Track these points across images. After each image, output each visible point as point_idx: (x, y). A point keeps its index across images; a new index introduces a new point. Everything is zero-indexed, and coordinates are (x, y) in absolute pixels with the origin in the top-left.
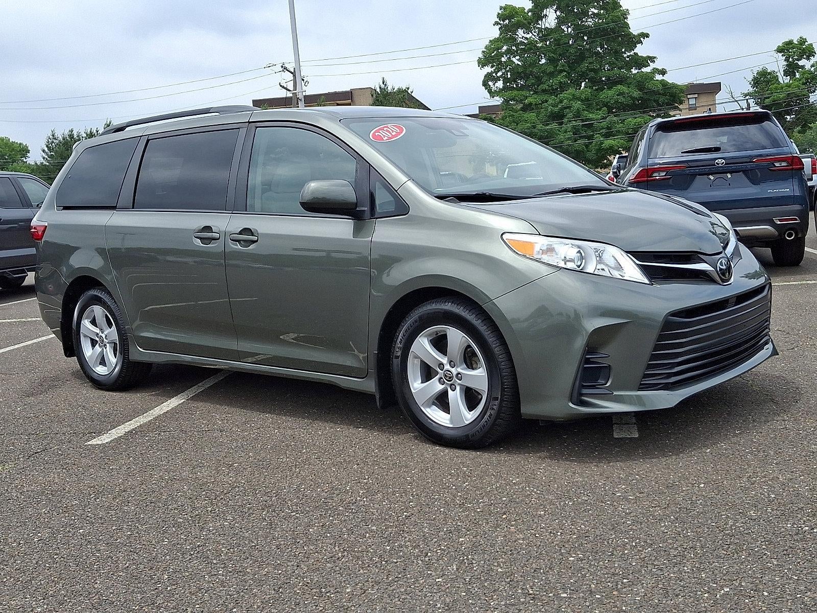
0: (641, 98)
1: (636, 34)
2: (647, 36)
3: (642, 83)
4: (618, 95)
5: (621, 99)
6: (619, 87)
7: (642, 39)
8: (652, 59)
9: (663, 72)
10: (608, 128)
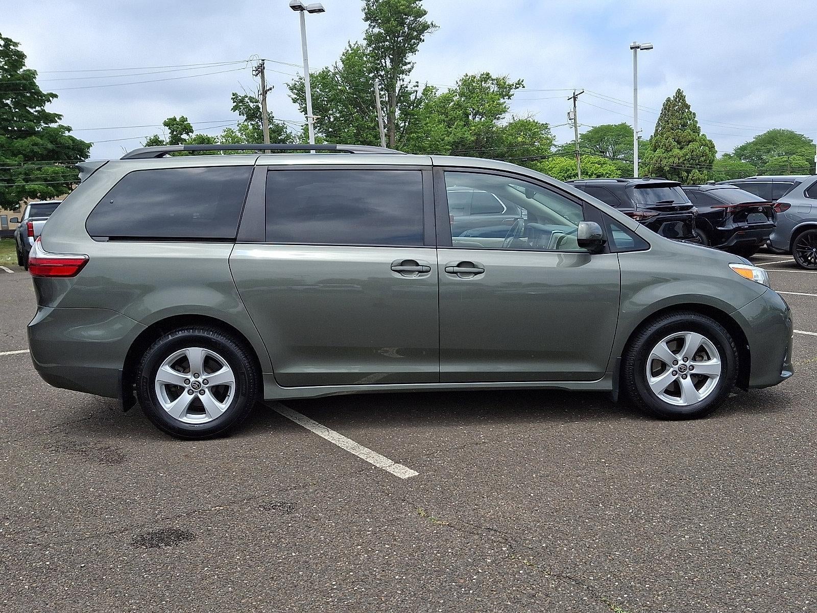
0: (53, 150)
1: (45, 93)
2: (56, 96)
3: (54, 136)
4: (33, 145)
5: (36, 149)
6: (34, 138)
7: (51, 99)
8: (59, 117)
9: (69, 129)
10: (26, 174)
